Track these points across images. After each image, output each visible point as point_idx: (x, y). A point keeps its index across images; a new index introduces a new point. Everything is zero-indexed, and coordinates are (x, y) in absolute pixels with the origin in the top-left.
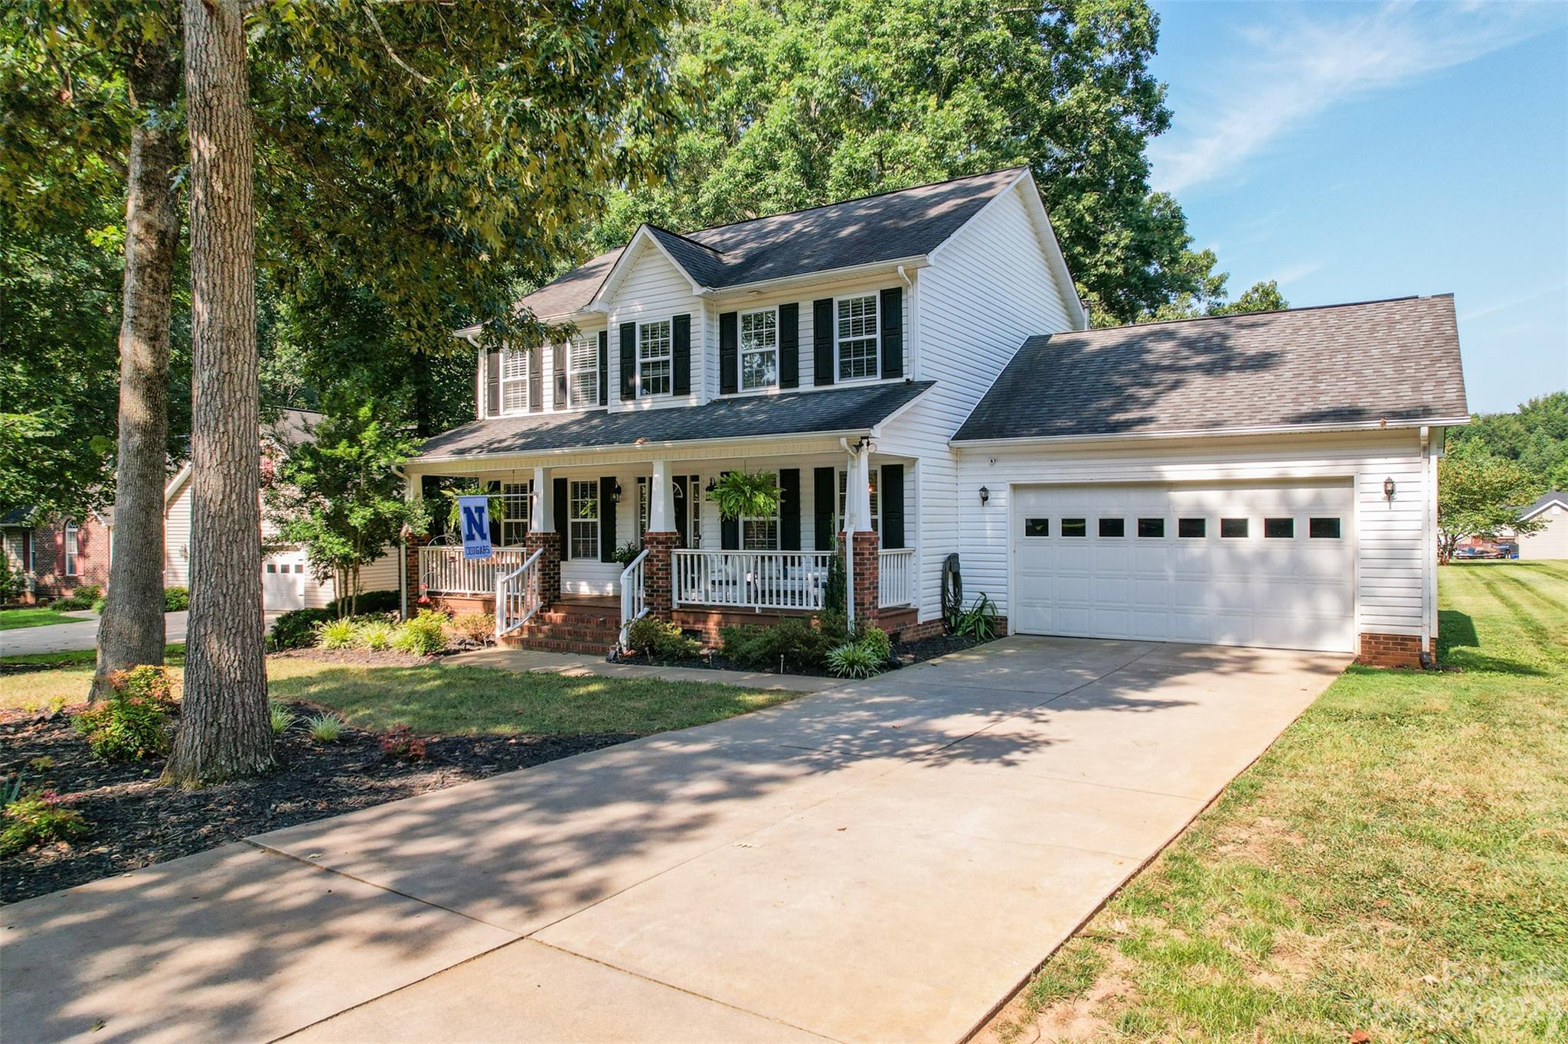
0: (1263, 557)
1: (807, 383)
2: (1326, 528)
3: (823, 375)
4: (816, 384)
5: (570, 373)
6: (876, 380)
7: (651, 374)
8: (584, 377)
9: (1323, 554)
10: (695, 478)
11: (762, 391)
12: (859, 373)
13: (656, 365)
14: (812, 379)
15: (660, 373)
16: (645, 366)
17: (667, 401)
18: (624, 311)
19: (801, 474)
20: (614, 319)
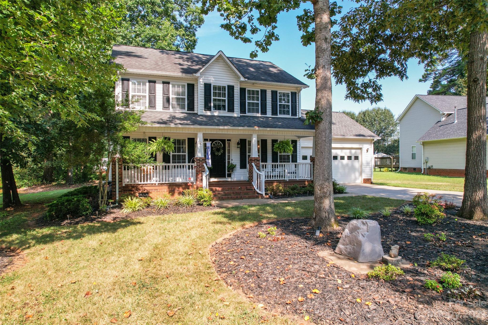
0: (347, 165)
1: (269, 114)
2: (356, 158)
3: (274, 112)
4: (272, 115)
5: (171, 96)
6: (290, 116)
7: (217, 103)
8: (178, 99)
9: (357, 164)
10: (229, 140)
11: (255, 114)
12: (284, 114)
13: (219, 100)
14: (271, 113)
15: (222, 103)
16: (215, 100)
17: (225, 113)
18: (206, 78)
19: (268, 141)
20: (201, 80)
